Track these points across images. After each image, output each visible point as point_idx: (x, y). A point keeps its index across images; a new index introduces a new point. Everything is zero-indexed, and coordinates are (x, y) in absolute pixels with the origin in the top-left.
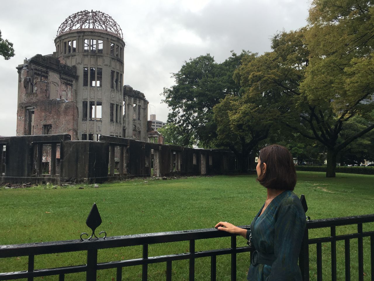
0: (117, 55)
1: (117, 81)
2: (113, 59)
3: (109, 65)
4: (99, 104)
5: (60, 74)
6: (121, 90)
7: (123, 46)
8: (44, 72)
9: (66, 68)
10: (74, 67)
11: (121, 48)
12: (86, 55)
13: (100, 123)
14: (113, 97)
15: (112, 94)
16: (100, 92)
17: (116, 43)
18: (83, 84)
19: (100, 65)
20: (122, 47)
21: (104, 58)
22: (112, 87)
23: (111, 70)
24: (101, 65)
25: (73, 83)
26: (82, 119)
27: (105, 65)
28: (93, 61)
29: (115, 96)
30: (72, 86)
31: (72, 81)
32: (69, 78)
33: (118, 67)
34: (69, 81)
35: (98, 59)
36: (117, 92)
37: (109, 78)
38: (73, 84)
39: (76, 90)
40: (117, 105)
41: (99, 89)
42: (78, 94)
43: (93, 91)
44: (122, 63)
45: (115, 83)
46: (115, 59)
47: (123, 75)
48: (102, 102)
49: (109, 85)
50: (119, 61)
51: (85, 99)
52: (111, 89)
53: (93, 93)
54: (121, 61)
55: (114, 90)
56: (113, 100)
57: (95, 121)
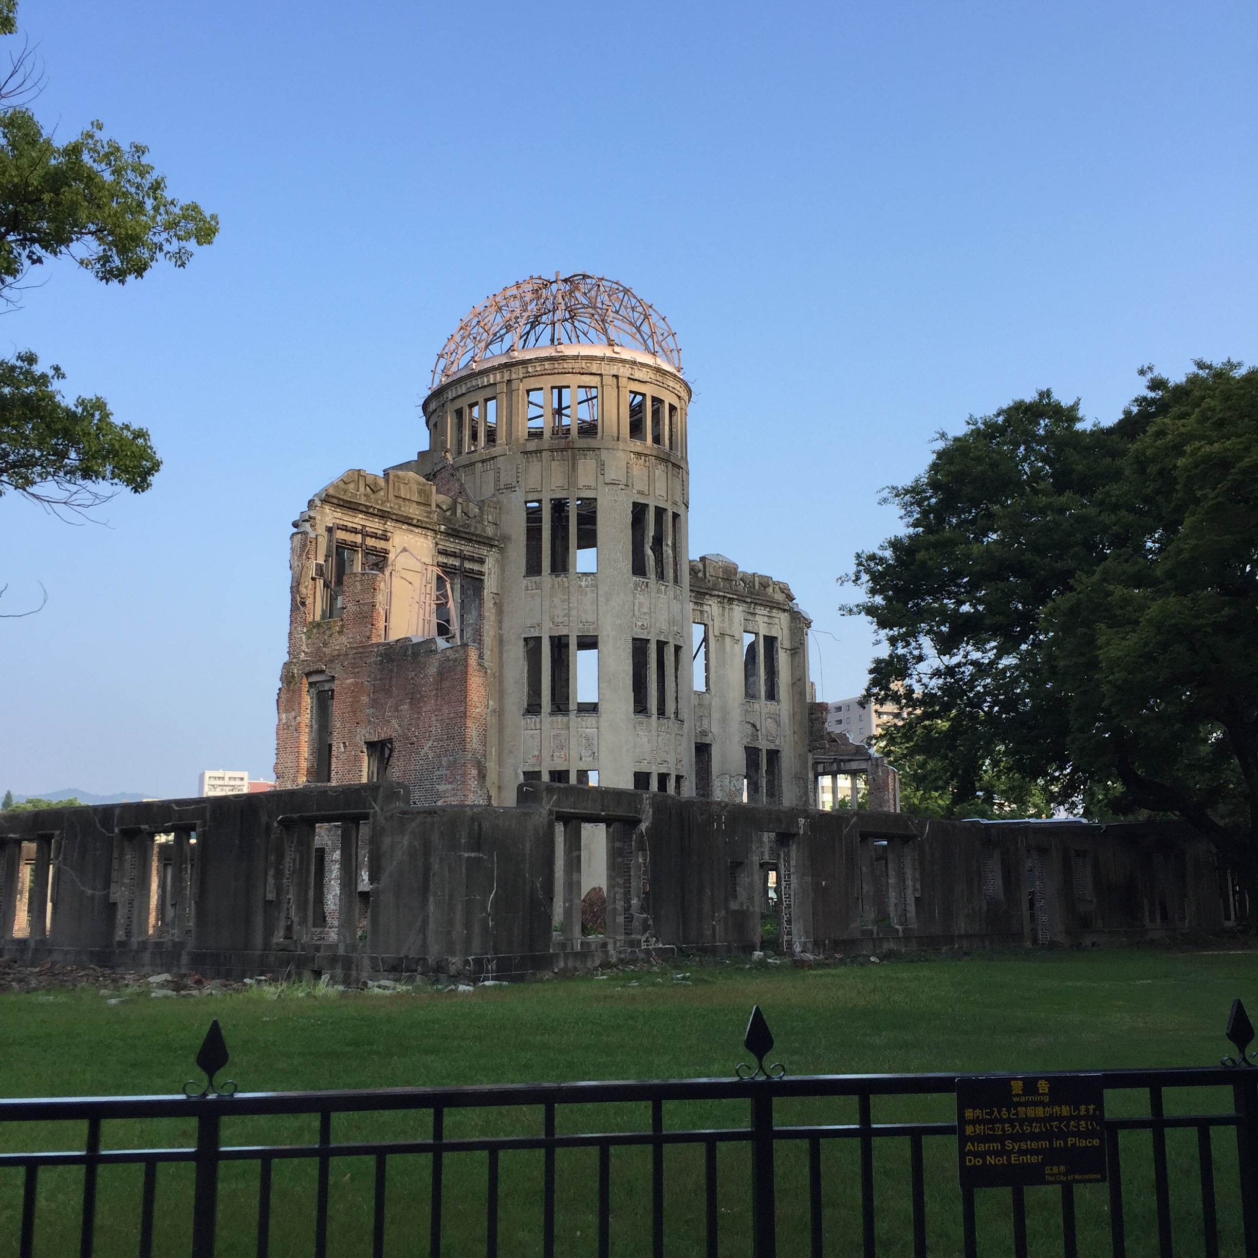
0: (657, 440)
1: (657, 546)
2: (638, 454)
3: (624, 481)
4: (588, 643)
5: (435, 537)
6: (676, 581)
7: (679, 398)
8: (375, 536)
9: (459, 511)
10: (491, 505)
11: (672, 408)
12: (535, 452)
13: (590, 720)
14: (645, 610)
15: (637, 602)
16: (590, 595)
17: (649, 390)
18: (523, 569)
19: (589, 488)
20: (675, 402)
21: (604, 455)
22: (639, 569)
23: (631, 501)
24: (593, 484)
25: (486, 567)
26: (522, 710)
27: (606, 484)
28: (559, 471)
29: (653, 608)
30: (483, 581)
31: (481, 561)
32: (471, 549)
33: (660, 489)
34: (472, 559)
35: (581, 463)
36: (659, 591)
37: (626, 537)
38: (487, 572)
39: (497, 594)
40: (661, 645)
41: (583, 584)
42: (506, 609)
43: (563, 594)
44: (679, 467)
45: (649, 552)
46: (646, 455)
47: (682, 517)
48: (597, 636)
49: (627, 565)
50: (667, 461)
51: (532, 629)
52: (634, 578)
53: (563, 602)
54: (672, 460)
55: (647, 583)
56: (643, 625)
57: (572, 715)
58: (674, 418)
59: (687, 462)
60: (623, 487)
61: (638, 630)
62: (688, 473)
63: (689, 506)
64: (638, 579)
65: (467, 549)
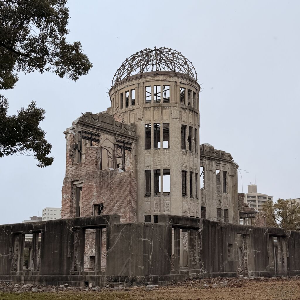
0: (189, 104)
1: (190, 140)
2: (183, 109)
3: (179, 117)
4: (167, 173)
5: (115, 136)
6: (196, 151)
7: (197, 90)
8: (95, 135)
9: (123, 127)
10: (133, 125)
11: (195, 93)
12: (149, 107)
13: (168, 198)
14: (186, 161)
15: (183, 158)
16: (167, 156)
17: (187, 87)
18: (144, 147)
19: (167, 120)
20: (195, 91)
21: (172, 108)
22: (184, 147)
23: (181, 124)
24: (168, 118)
25: (132, 146)
26: (144, 195)
27: (173, 118)
28: (157, 114)
29: (188, 160)
30: (130, 151)
31: (131, 144)
32: (127, 140)
33: (191, 120)
34: (127, 143)
35: (164, 111)
36: (190, 155)
37: (179, 136)
38: (132, 148)
39: (135, 155)
40: (191, 173)
41: (165, 152)
42: (139, 161)
43: (158, 156)
44: (197, 113)
45: (187, 142)
46: (186, 109)
47: (198, 130)
48: (170, 170)
49: (179, 146)
50: (193, 111)
51: (148, 167)
52: (182, 150)
53: (158, 158)
54: (195, 110)
55: (186, 152)
56: (185, 166)
57: (162, 197)
58: (195, 97)
59: (199, 112)
60: (179, 119)
61: (184, 168)
62: (199, 115)
63: (200, 126)
64: (183, 151)
65: (126, 140)
